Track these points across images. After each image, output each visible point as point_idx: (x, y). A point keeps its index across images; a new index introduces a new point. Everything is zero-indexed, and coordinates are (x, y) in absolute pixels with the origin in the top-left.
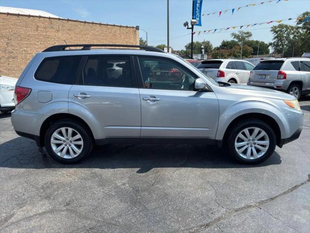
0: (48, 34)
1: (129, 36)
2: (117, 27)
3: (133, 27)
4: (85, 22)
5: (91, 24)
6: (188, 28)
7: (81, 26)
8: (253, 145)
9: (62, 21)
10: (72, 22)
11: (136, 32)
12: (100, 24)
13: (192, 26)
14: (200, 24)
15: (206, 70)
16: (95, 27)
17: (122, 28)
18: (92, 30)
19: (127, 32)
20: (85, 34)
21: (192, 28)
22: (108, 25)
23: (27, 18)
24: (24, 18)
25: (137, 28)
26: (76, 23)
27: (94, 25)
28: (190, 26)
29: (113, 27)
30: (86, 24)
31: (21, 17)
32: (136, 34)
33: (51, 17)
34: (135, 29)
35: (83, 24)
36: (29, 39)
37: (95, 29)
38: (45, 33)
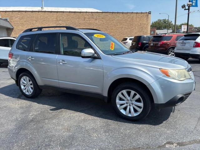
0: (90, 22)
1: (143, 19)
2: (134, 14)
3: (146, 13)
4: (113, 13)
5: (117, 14)
6: (185, 9)
7: (110, 15)
8: (131, 105)
9: (99, 13)
10: (104, 13)
11: (148, 16)
12: (123, 13)
13: (189, 7)
14: (196, 6)
15: (185, 41)
16: (119, 15)
17: (138, 14)
18: (117, 17)
19: (141, 17)
20: (112, 20)
21: (189, 9)
22: (128, 13)
23: (79, 13)
24: (78, 13)
25: (150, 13)
26: (107, 14)
27: (119, 14)
28: (187, 8)
29: (131, 14)
30: (113, 14)
31: (76, 13)
32: (148, 17)
33: (93, 11)
34: (147, 14)
35: (112, 13)
36: (80, 26)
37: (119, 16)
38: (89, 22)
